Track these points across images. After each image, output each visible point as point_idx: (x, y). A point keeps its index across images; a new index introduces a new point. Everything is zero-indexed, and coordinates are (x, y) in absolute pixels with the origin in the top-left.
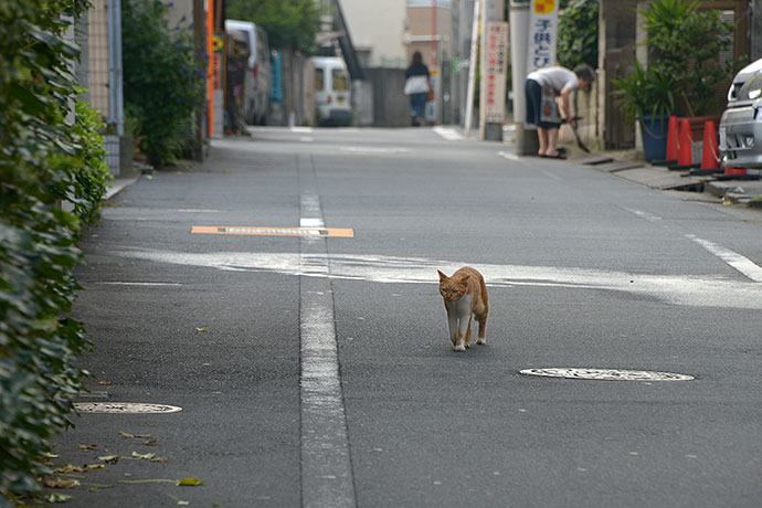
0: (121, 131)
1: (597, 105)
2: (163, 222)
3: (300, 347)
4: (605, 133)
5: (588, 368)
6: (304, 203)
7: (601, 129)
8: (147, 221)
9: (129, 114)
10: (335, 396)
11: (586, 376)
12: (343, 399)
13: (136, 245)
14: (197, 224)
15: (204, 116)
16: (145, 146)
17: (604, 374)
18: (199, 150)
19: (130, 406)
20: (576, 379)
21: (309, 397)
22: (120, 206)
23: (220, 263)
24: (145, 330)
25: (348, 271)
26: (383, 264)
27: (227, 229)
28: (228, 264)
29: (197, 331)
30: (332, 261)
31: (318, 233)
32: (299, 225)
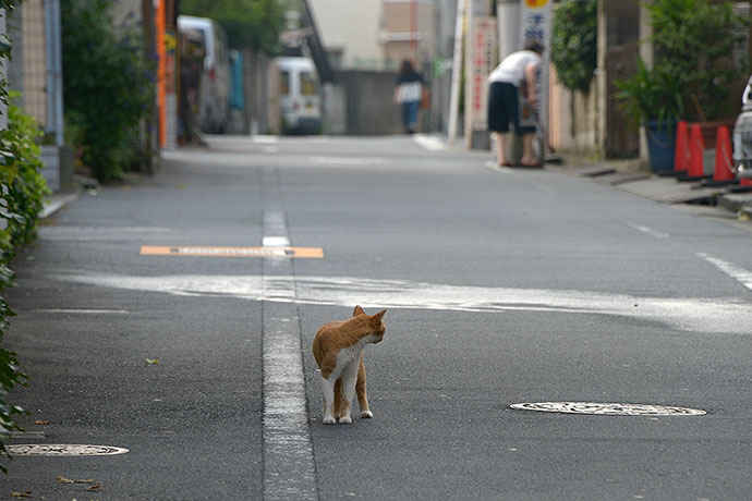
0: (60, 140)
1: (597, 109)
2: (109, 242)
3: (263, 381)
4: (606, 142)
5: (587, 402)
6: (267, 220)
7: (602, 136)
8: (90, 242)
9: (69, 121)
10: (302, 435)
11: (584, 411)
12: (311, 438)
13: (77, 268)
14: (146, 243)
15: (155, 123)
16: (88, 157)
17: (606, 409)
18: (148, 162)
19: (69, 447)
20: (573, 413)
21: (272, 436)
22: (59, 224)
23: (173, 287)
24: (87, 363)
25: (316, 295)
26: (356, 288)
27: (180, 249)
28: (182, 288)
29: (147, 363)
30: (299, 284)
31: (283, 254)
32: (261, 245)
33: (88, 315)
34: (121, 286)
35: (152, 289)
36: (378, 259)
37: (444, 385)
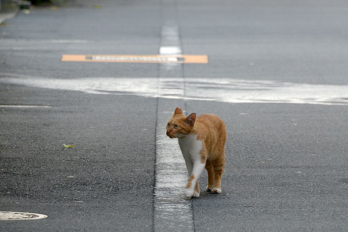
2: (37, 51)
3: (155, 161)
6: (164, 33)
8: (23, 51)
10: (185, 204)
14: (67, 52)
21: (161, 205)
23: (87, 87)
24: (17, 147)
25: (200, 93)
26: (233, 87)
27: (93, 57)
28: (94, 88)
29: (64, 148)
30: (187, 84)
31: (176, 60)
32: (158, 53)
33: (18, 109)
34: (45, 87)
35: (70, 89)
36: (252, 64)
37: (300, 164)
